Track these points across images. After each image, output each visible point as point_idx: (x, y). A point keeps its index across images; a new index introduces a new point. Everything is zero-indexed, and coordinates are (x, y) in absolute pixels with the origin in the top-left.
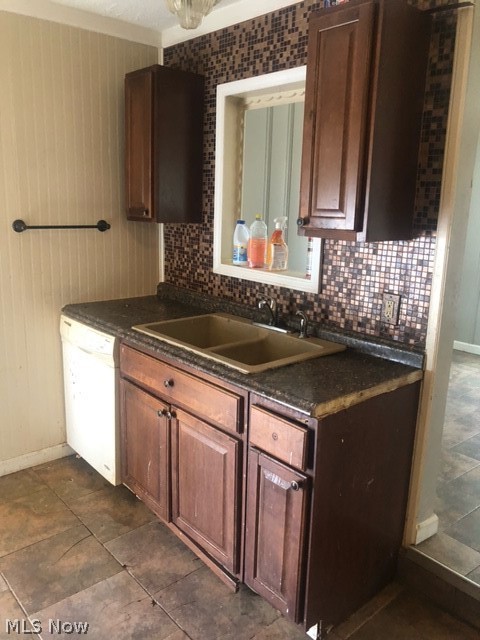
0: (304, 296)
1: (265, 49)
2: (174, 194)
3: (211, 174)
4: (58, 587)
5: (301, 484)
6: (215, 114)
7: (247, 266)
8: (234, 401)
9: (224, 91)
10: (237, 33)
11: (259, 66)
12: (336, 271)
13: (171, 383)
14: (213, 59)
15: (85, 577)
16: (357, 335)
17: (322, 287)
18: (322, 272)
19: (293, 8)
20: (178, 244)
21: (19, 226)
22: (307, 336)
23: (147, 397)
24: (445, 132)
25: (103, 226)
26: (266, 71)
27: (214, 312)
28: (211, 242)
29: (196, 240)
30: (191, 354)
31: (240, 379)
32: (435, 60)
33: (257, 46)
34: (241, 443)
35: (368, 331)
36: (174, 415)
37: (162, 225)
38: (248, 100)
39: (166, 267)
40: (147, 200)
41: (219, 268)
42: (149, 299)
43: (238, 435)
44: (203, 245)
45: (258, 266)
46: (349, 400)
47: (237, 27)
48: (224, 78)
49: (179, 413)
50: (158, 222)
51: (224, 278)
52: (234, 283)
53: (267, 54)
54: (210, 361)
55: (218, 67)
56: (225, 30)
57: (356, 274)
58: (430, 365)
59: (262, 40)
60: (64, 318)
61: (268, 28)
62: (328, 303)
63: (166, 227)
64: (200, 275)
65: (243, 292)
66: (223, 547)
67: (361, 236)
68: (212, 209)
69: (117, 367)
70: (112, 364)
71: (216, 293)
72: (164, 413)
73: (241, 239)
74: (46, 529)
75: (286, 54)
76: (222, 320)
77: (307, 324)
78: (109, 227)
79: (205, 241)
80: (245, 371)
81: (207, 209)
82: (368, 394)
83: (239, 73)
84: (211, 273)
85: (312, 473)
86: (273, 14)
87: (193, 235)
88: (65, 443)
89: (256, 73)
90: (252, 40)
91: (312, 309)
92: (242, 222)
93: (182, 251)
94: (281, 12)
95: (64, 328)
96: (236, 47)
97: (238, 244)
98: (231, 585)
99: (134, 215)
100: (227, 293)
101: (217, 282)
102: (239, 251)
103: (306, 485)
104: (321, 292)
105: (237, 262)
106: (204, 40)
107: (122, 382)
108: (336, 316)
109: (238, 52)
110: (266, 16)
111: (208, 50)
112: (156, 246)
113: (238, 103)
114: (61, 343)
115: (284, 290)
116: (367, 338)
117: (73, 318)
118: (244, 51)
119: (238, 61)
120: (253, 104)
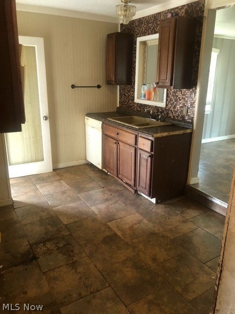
0: (162, 108)
1: (152, 26)
2: (122, 75)
3: (134, 68)
4: (85, 190)
5: (150, 156)
6: (136, 47)
7: (145, 100)
8: (134, 136)
9: (139, 40)
10: (144, 20)
11: (150, 32)
12: (171, 100)
13: (118, 134)
14: (136, 28)
15: (93, 188)
16: (176, 120)
17: (167, 105)
18: (167, 100)
19: (160, 13)
20: (124, 93)
21: (73, 86)
22: (161, 121)
23: (111, 139)
24: (199, 55)
25: (99, 87)
26: (152, 34)
27: (134, 115)
28: (134, 92)
29: (129, 91)
30: (124, 124)
31: (136, 130)
32: (198, 33)
33: (149, 25)
34: (136, 148)
35: (179, 119)
36: (118, 143)
37: (118, 86)
38: (148, 42)
39: (120, 101)
40: (113, 77)
41: (136, 101)
42: (114, 112)
43: (135, 146)
44: (132, 93)
45: (149, 99)
46: (165, 134)
47: (143, 18)
48: (139, 35)
49: (120, 142)
50: (117, 85)
51: (138, 104)
52: (141, 105)
53: (152, 28)
54: (129, 126)
55: (138, 31)
56: (140, 19)
57: (176, 100)
58: (194, 128)
59: (151, 23)
60: (86, 117)
61: (153, 19)
62: (168, 110)
63: (120, 87)
64: (131, 103)
65: (144, 109)
66: (131, 180)
67: (172, 87)
68: (135, 80)
69: (102, 131)
70: (101, 130)
71: (135, 110)
72: (116, 143)
73: (144, 90)
74: (81, 179)
75: (158, 28)
76: (136, 118)
77: (161, 117)
78: (101, 87)
79: (132, 91)
80: (137, 128)
81: (133, 80)
82: (171, 133)
83: (144, 34)
84: (134, 103)
85: (153, 153)
86: (154, 14)
87: (128, 89)
88: (86, 159)
89: (149, 34)
90: (148, 23)
91: (164, 113)
92: (144, 85)
93: (125, 95)
94: (157, 14)
95: (86, 120)
96: (143, 25)
97: (143, 92)
98: (133, 191)
99: (109, 83)
100: (139, 109)
101: (136, 106)
102: (143, 94)
103: (151, 156)
104: (166, 107)
105: (142, 98)
106: (134, 21)
107: (104, 136)
108: (171, 115)
109: (144, 26)
110: (152, 15)
111: (134, 25)
112: (116, 94)
113: (144, 43)
114: (85, 126)
115: (156, 107)
116: (179, 121)
117: (89, 117)
118: (146, 26)
119: (144, 30)
120: (149, 44)
